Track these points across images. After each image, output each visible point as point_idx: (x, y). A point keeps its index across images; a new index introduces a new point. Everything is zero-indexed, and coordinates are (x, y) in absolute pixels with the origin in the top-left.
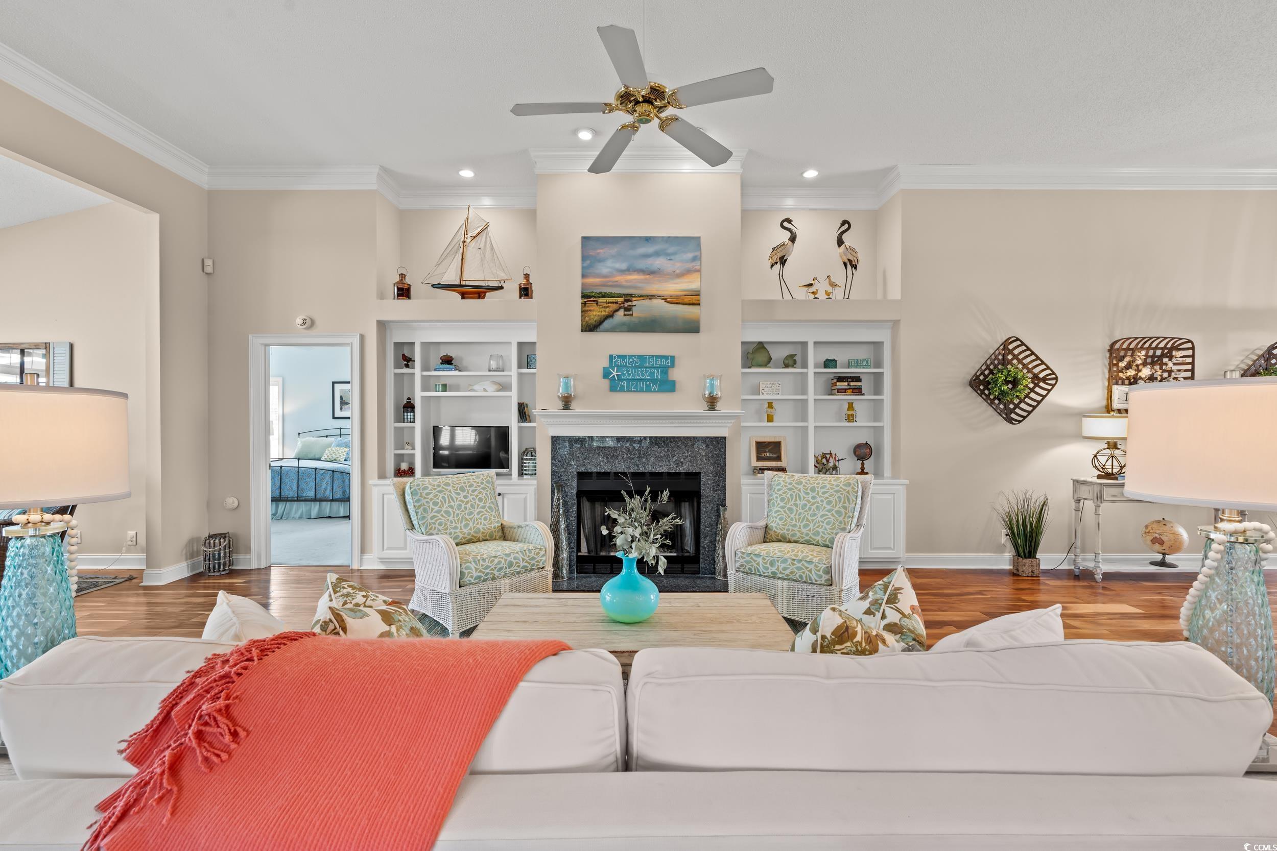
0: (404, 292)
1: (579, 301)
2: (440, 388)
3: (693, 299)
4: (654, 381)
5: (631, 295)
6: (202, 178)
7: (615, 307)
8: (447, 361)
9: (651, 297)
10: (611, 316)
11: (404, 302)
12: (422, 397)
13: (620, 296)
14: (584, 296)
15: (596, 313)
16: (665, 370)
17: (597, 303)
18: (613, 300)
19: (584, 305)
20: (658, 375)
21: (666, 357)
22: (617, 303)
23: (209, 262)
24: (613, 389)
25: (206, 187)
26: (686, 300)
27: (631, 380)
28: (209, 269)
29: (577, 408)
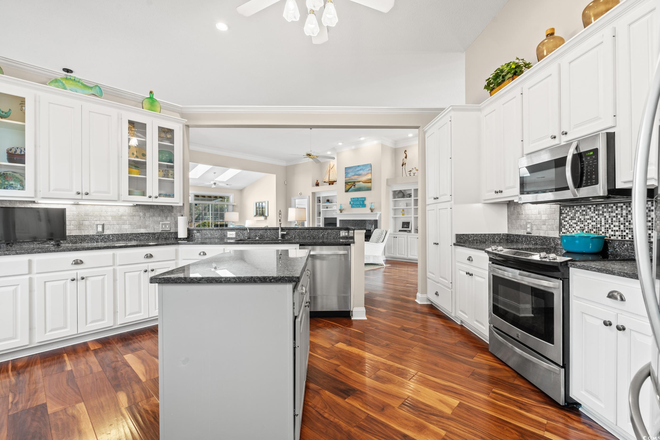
0: (317, 185)
1: (344, 184)
2: (326, 208)
3: (369, 181)
4: (360, 204)
5: (355, 182)
6: (284, 164)
7: (352, 185)
8: (328, 201)
9: (359, 182)
10: (351, 188)
11: (318, 187)
12: (322, 210)
13: (353, 182)
14: (345, 183)
15: (348, 187)
16: (363, 201)
17: (348, 184)
18: (351, 183)
19: (345, 185)
20: (361, 203)
21: (363, 198)
22: (352, 184)
23: (286, 182)
24: (352, 207)
25: (285, 165)
26: (367, 181)
27: (356, 204)
28: (286, 184)
29: (344, 212)
